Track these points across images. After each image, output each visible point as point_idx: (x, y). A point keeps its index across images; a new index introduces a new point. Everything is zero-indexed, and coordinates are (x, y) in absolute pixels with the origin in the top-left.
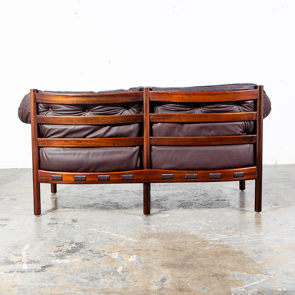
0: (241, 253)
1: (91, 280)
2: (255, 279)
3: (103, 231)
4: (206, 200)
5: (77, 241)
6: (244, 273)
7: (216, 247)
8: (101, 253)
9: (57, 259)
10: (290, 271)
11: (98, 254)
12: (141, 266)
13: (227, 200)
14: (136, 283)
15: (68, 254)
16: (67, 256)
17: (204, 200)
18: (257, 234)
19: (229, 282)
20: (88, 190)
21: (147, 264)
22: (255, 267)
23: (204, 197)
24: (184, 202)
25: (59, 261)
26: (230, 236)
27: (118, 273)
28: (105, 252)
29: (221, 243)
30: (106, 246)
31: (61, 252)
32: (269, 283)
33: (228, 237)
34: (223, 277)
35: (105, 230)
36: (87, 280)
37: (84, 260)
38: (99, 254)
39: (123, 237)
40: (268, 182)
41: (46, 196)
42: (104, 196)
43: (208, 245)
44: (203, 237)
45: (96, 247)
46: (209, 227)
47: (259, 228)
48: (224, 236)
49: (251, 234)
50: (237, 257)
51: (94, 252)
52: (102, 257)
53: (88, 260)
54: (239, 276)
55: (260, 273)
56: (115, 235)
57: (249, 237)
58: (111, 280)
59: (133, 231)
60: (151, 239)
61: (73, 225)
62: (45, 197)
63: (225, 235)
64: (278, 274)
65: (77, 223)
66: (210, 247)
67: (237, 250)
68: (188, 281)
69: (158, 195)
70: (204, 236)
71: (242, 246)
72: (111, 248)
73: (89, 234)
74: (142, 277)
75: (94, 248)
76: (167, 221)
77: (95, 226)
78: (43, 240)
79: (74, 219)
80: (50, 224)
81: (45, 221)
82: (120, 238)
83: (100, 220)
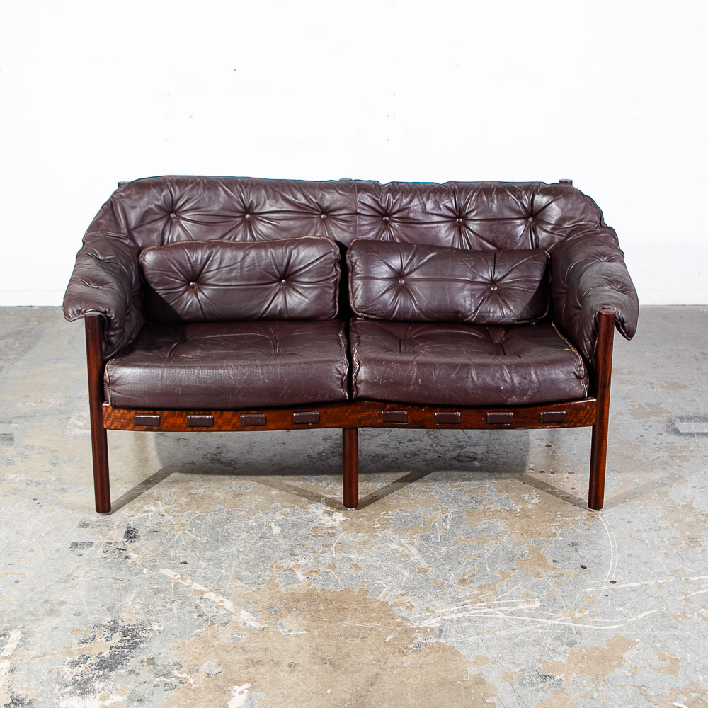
0: (479, 682)
3: (189, 581)
4: (432, 456)
5: (126, 620)
7: (428, 659)
8: (173, 672)
9: (73, 693)
11: (164, 675)
13: (479, 457)
15: (101, 672)
16: (97, 685)
17: (427, 457)
18: (526, 606)
25: (76, 703)
26: (466, 610)
28: (182, 670)
29: (442, 641)
30: (187, 642)
31: (86, 665)
33: (460, 615)
35: (193, 574)
37: (131, 699)
38: (168, 678)
39: (229, 605)
43: (410, 646)
44: (405, 613)
45: (164, 647)
46: (425, 570)
48: (452, 609)
49: (513, 604)
50: (467, 702)
51: (159, 669)
52: (172, 687)
53: (140, 700)
56: (212, 596)
57: (507, 619)
59: (255, 583)
60: (289, 617)
61: (125, 554)
62: (78, 432)
63: (456, 608)
65: (136, 543)
66: (415, 655)
67: (471, 670)
70: (408, 607)
71: (486, 654)
72: (198, 651)
75: (161, 651)
76: (334, 545)
77: (173, 560)
78: (51, 612)
79: (132, 525)
80: (75, 545)
81: (67, 532)
82: (222, 612)
83: (188, 533)
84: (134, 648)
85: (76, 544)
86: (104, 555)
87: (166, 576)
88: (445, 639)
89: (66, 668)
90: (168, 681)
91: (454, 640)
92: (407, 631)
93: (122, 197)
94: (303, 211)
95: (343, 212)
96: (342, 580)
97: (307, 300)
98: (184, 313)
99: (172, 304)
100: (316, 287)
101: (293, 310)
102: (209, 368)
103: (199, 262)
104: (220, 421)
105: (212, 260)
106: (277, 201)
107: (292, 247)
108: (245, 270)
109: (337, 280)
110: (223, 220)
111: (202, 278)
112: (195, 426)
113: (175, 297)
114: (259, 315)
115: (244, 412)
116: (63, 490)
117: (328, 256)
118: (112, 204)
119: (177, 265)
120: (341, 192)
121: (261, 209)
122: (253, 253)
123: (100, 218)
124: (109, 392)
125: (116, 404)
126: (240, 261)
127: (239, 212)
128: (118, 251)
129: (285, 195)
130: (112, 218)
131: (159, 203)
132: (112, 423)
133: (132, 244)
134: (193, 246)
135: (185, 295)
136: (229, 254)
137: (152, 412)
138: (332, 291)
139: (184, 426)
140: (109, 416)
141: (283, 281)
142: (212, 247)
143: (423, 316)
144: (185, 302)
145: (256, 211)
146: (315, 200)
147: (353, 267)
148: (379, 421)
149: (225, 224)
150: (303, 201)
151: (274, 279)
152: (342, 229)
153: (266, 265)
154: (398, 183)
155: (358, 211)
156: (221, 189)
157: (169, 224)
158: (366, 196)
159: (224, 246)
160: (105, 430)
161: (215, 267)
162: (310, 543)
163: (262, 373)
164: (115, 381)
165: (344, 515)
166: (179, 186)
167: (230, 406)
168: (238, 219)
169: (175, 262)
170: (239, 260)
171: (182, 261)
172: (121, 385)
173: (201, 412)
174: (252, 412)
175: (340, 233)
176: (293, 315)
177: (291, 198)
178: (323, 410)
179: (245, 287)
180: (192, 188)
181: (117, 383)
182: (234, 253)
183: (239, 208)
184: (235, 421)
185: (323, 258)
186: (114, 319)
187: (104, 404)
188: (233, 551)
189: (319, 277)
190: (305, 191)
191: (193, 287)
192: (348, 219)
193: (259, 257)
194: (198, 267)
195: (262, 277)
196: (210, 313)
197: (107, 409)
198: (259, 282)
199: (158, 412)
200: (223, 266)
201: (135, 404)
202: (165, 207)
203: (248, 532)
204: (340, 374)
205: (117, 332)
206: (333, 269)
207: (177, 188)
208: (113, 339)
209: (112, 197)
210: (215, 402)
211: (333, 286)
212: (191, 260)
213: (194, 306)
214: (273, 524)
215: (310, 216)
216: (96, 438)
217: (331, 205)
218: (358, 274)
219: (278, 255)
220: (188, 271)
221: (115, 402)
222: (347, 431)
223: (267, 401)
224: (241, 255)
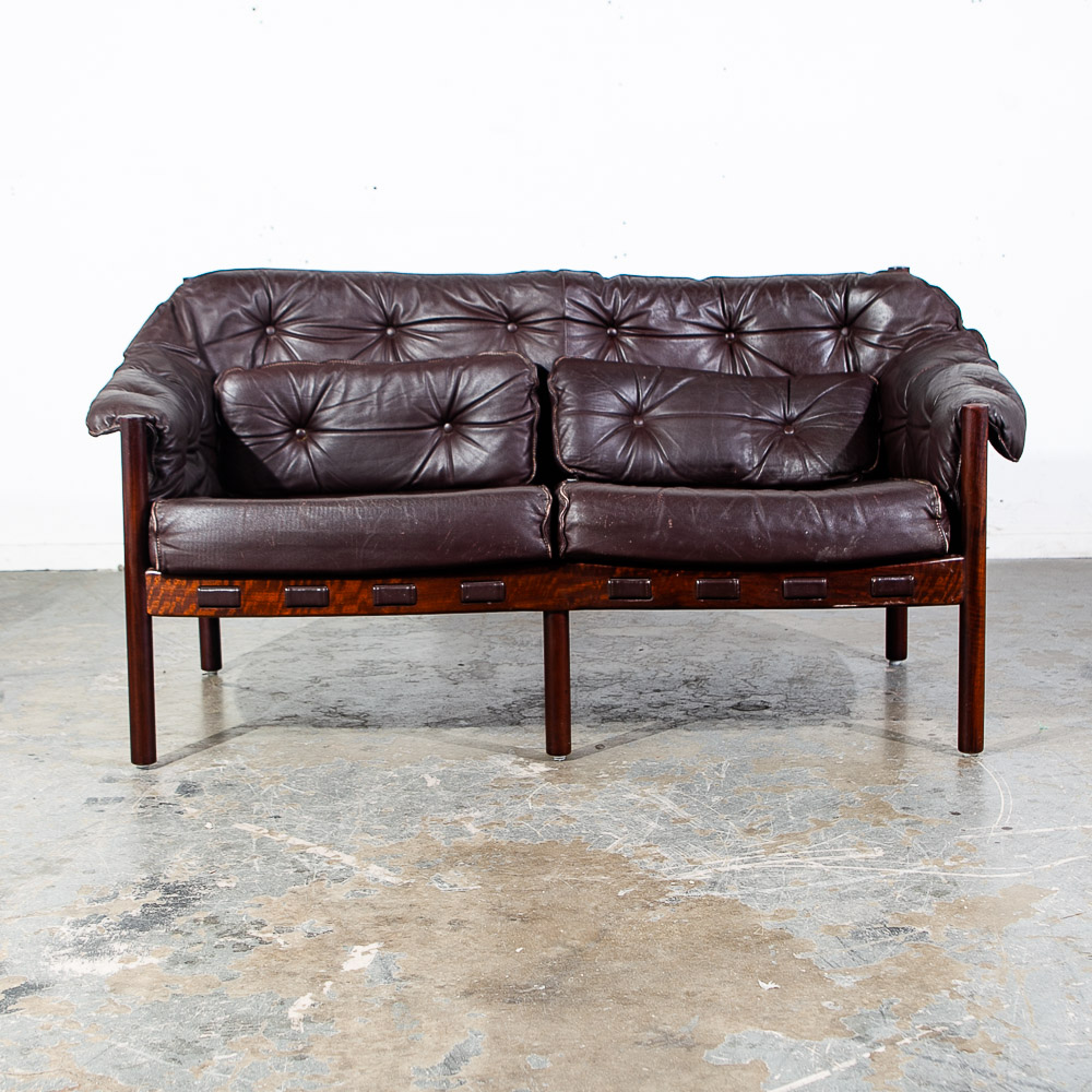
0: (780, 937)
1: (173, 1055)
2: (812, 1059)
3: (282, 836)
4: (695, 705)
5: (172, 875)
6: (779, 1034)
7: (692, 913)
8: (249, 932)
9: (75, 954)
10: (958, 1023)
11: (234, 935)
12: (386, 992)
13: (773, 706)
14: (346, 1073)
15: (124, 933)
16: (116, 946)
17: (686, 706)
18: (860, 855)
19: (708, 1073)
20: (274, 662)
21: (409, 983)
22: (825, 1004)
23: (691, 692)
24: (612, 712)
25: (79, 966)
26: (755, 861)
27: (289, 1025)
28: (264, 929)
29: (716, 894)
30: (275, 899)
31: (100, 925)
32: (865, 1079)
33: (747, 866)
34: (689, 1048)
35: (289, 829)
36: (157, 1057)
37: (174, 961)
38: (239, 938)
39: (349, 860)
40: (937, 634)
41: (113, 684)
42: (327, 685)
43: (661, 900)
44: (652, 865)
45: (236, 904)
46: (684, 820)
47: (872, 828)
48: (732, 860)
49: (837, 853)
50: (761, 959)
51: (225, 928)
52: (246, 948)
53: (190, 962)
54: (754, 1046)
55: (841, 1035)
56: (321, 851)
57: (827, 869)
58: (253, 1059)
59: (395, 837)
60: (451, 872)
61: (176, 809)
62: (109, 688)
63: (738, 859)
64: (907, 1040)
65: (197, 798)
66: (669, 909)
67: (768, 924)
68: (549, 1065)
69: (523, 684)
70: (656, 859)
71: (792, 907)
72: (294, 908)
73: (226, 848)
74: (375, 1046)
75: (230, 909)
76: (531, 796)
77: (257, 814)
78: (46, 870)
79: (190, 779)
80: (93, 801)
81: (81, 787)
82: (337, 867)
83: (285, 786)
84: (184, 906)
85: (96, 800)
86: (141, 810)
87: (245, 831)
88: (720, 891)
89: (64, 929)
90: (239, 941)
91: (736, 892)
92: (654, 885)
93: (189, 294)
94: (478, 318)
95: (544, 316)
96: (542, 832)
97: (485, 454)
98: (285, 476)
99: (265, 461)
100: (501, 431)
101: (463, 470)
102: (323, 504)
103: (311, 392)
104: (339, 598)
105: (332, 390)
106: (437, 303)
107: (461, 367)
108: (385, 405)
109: (533, 420)
110: (347, 335)
111: (316, 419)
112: (296, 607)
113: (273, 449)
114: (408, 480)
115: (380, 581)
116: (80, 745)
117: (519, 380)
118: (173, 307)
119: (275, 397)
120: (540, 286)
121: (410, 317)
122: (397, 379)
123: (154, 324)
124: (156, 547)
125: (168, 566)
126: (378, 391)
127: (377, 323)
128: (179, 369)
129: (451, 295)
130: (173, 323)
131: (248, 307)
132: (161, 604)
133: (203, 365)
134: (302, 370)
135: (287, 448)
136: (357, 385)
137: (226, 582)
138: (526, 438)
139: (280, 605)
140: (156, 592)
141: (447, 425)
142: (332, 371)
143: (673, 473)
144: (286, 461)
145: (402, 321)
146: (497, 300)
147: (559, 397)
148: (605, 597)
149: (353, 340)
150: (480, 303)
151: (433, 421)
152: (541, 344)
153: (419, 397)
154: (629, 276)
155: (567, 314)
156: (347, 287)
157: (264, 342)
158: (578, 291)
159: (350, 370)
160: (150, 617)
161: (337, 400)
162: (492, 794)
163: (410, 511)
164: (167, 528)
165: (547, 766)
166: (280, 283)
167: (356, 566)
168: (375, 335)
169: (271, 391)
170: (375, 389)
171: (284, 391)
172: (178, 533)
173: (309, 582)
174: (393, 581)
175: (540, 353)
176: (462, 477)
177: (460, 299)
178: (511, 580)
179: (384, 433)
180: (300, 288)
181: (171, 531)
182: (367, 379)
183: (378, 318)
184: (364, 596)
185: (512, 383)
186: (169, 433)
187: (148, 572)
188: (360, 803)
189: (504, 414)
190: (481, 287)
191: (301, 436)
192: (551, 328)
193: (408, 385)
194: (310, 402)
195: (413, 417)
196: (328, 476)
197: (153, 581)
198: (408, 425)
199: (237, 583)
200: (349, 398)
201: (199, 566)
202: (257, 313)
203: (384, 784)
204: (538, 513)
205: (174, 457)
206: (526, 402)
207: (277, 285)
208: (166, 468)
209: (173, 296)
210: (334, 562)
211: (527, 429)
212: (298, 389)
213: (302, 466)
214: (427, 777)
215: (489, 325)
216: (133, 631)
217: (522, 306)
218: (568, 407)
219: (438, 383)
220: (293, 407)
221: (166, 562)
222: (550, 616)
223: (418, 557)
224: (377, 383)
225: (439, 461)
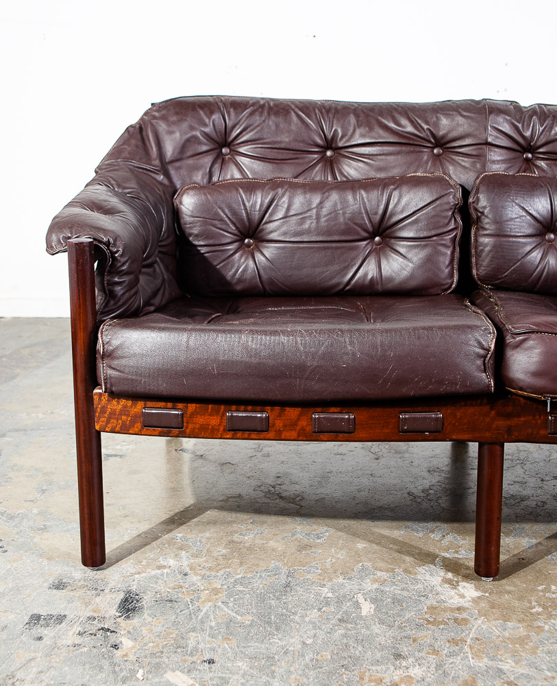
61: (113, 639)
65: (136, 621)
76: (469, 640)
77: (191, 654)
79: (134, 588)
80: (36, 619)
81: (29, 596)
83: (222, 606)
85: (39, 618)
86: (78, 640)
93: (155, 117)
94: (408, 143)
95: (467, 141)
97: (411, 265)
98: (235, 281)
99: (218, 267)
100: (425, 246)
101: (390, 279)
102: (265, 333)
103: (258, 207)
104: (279, 424)
105: (277, 205)
106: (371, 129)
107: (392, 187)
108: (323, 220)
109: (455, 236)
110: (294, 156)
111: (262, 230)
112: (237, 431)
113: (223, 257)
114: (341, 287)
115: (319, 409)
116: (45, 529)
117: (445, 200)
118: (141, 129)
119: (227, 211)
120: (465, 114)
121: (348, 141)
122: (334, 196)
123: (124, 144)
124: (104, 370)
125: (114, 389)
126: (317, 207)
127: (318, 146)
128: (143, 185)
129: (384, 121)
130: (140, 144)
131: (207, 130)
132: (108, 422)
133: (166, 182)
134: (251, 186)
135: (237, 256)
136: (299, 201)
137: (170, 405)
138: (449, 252)
139: (222, 428)
140: (103, 410)
141: (377, 239)
142: (277, 187)
144: (236, 265)
145: (340, 144)
146: (425, 127)
147: (479, 218)
148: (543, 432)
149: (297, 161)
150: (410, 129)
151: (365, 235)
152: (464, 167)
153: (353, 213)
154: (545, 105)
155: (490, 140)
156: (293, 114)
157: (220, 161)
158: (500, 119)
159: (293, 187)
160: (98, 434)
161: (280, 214)
162: (426, 636)
163: (351, 343)
164: (113, 351)
165: (477, 588)
166: (235, 109)
167: (297, 395)
168: (316, 156)
169: (223, 206)
170: (315, 205)
171: (235, 206)
172: (123, 357)
173: (250, 408)
174: (333, 409)
175: (460, 173)
176: (390, 286)
177: (392, 125)
178: (449, 411)
179: (322, 245)
180: (252, 114)
181: (116, 354)
182: (308, 196)
183: (319, 141)
184: (303, 423)
185: (438, 202)
186: (121, 256)
187: (96, 391)
188: (294, 642)
189: (430, 230)
190: (411, 115)
191: (248, 245)
192: (474, 153)
193: (344, 202)
194: (256, 216)
195: (348, 231)
196: (271, 282)
197: (100, 399)
198: (343, 238)
199: (180, 405)
200: (291, 213)
201: (143, 390)
202: (214, 135)
203: (319, 610)
204: (483, 348)
205: (125, 279)
206: (450, 220)
207: (232, 110)
208: (118, 289)
209: (142, 119)
210: (273, 390)
211: (450, 244)
212: (247, 204)
213: (250, 271)
214: (361, 600)
215: (418, 149)
216: (82, 446)
217: (449, 132)
218: (486, 229)
219: (372, 201)
220: (242, 220)
221: (112, 385)
222: (486, 447)
223: (359, 390)
224: (316, 199)
225: (369, 270)
